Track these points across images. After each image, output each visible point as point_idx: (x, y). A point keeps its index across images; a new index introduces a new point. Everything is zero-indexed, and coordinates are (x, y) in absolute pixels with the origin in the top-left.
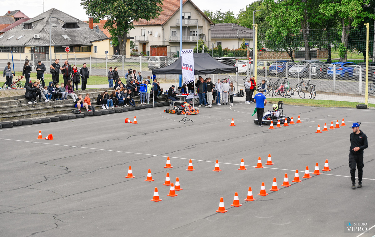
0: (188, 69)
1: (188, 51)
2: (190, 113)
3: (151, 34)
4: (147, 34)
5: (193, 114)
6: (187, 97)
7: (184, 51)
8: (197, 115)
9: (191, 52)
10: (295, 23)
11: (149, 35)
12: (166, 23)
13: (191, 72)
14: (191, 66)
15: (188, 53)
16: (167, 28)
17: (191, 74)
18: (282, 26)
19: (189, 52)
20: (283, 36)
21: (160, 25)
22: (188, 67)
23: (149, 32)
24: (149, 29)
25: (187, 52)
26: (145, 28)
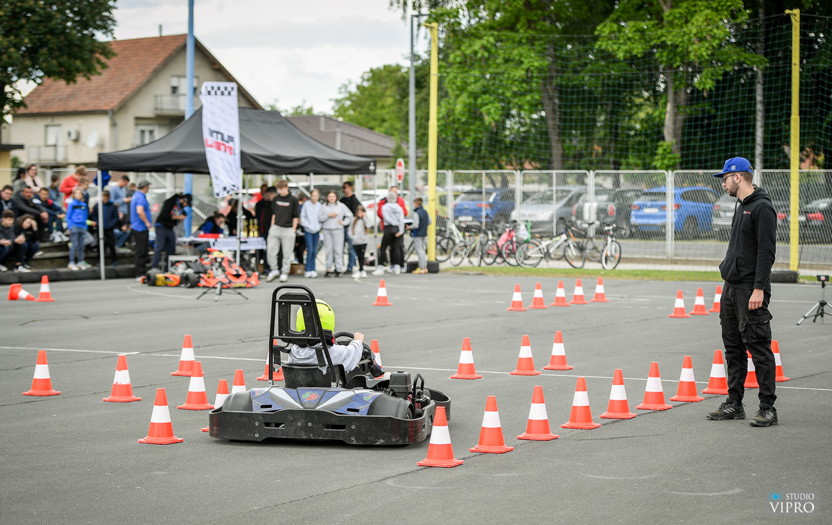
0: (223, 147)
1: (222, 89)
2: (230, 282)
3: (77, 140)
4: (64, 140)
5: (238, 285)
6: (214, 244)
7: (209, 89)
8: (252, 290)
9: (229, 93)
10: (523, 81)
11: (70, 143)
12: (123, 107)
13: (231, 158)
14: (231, 139)
15: (222, 94)
16: (127, 121)
17: (231, 166)
18: (485, 93)
19: (226, 93)
20: (487, 119)
21: (103, 112)
22: (224, 142)
23: (69, 134)
24: (71, 125)
25: (219, 93)
26: (57, 121)
